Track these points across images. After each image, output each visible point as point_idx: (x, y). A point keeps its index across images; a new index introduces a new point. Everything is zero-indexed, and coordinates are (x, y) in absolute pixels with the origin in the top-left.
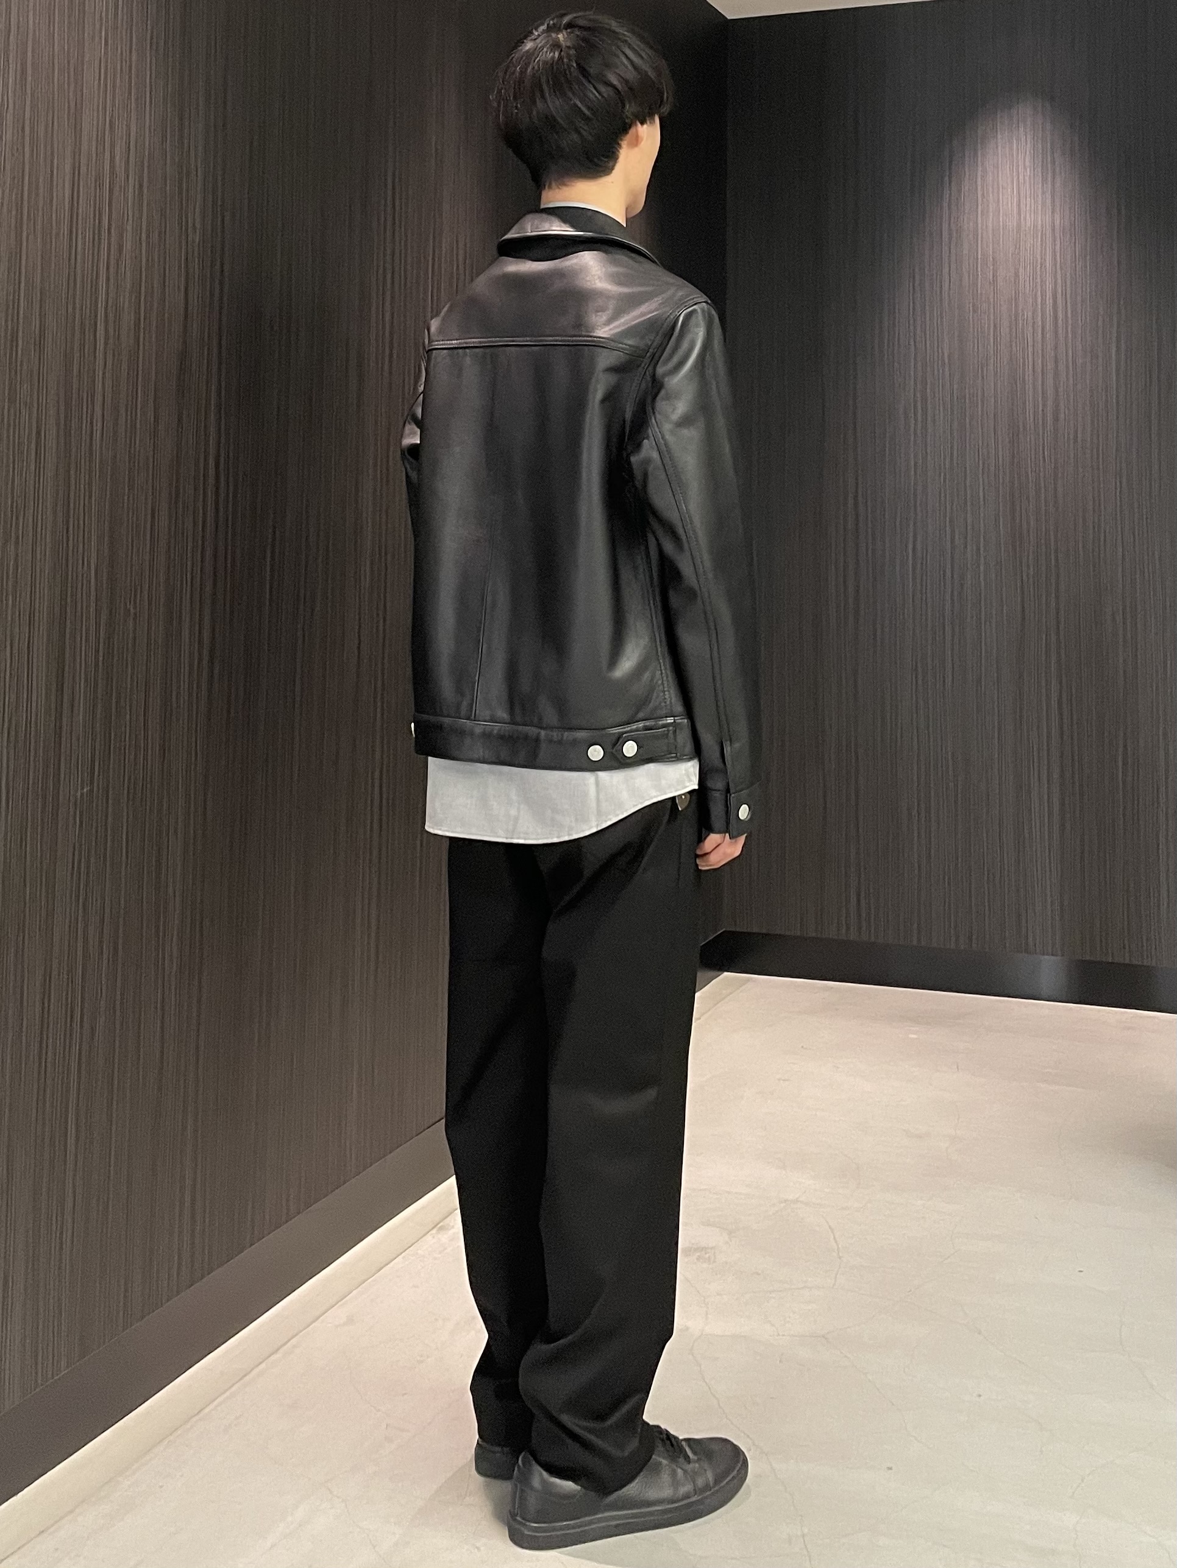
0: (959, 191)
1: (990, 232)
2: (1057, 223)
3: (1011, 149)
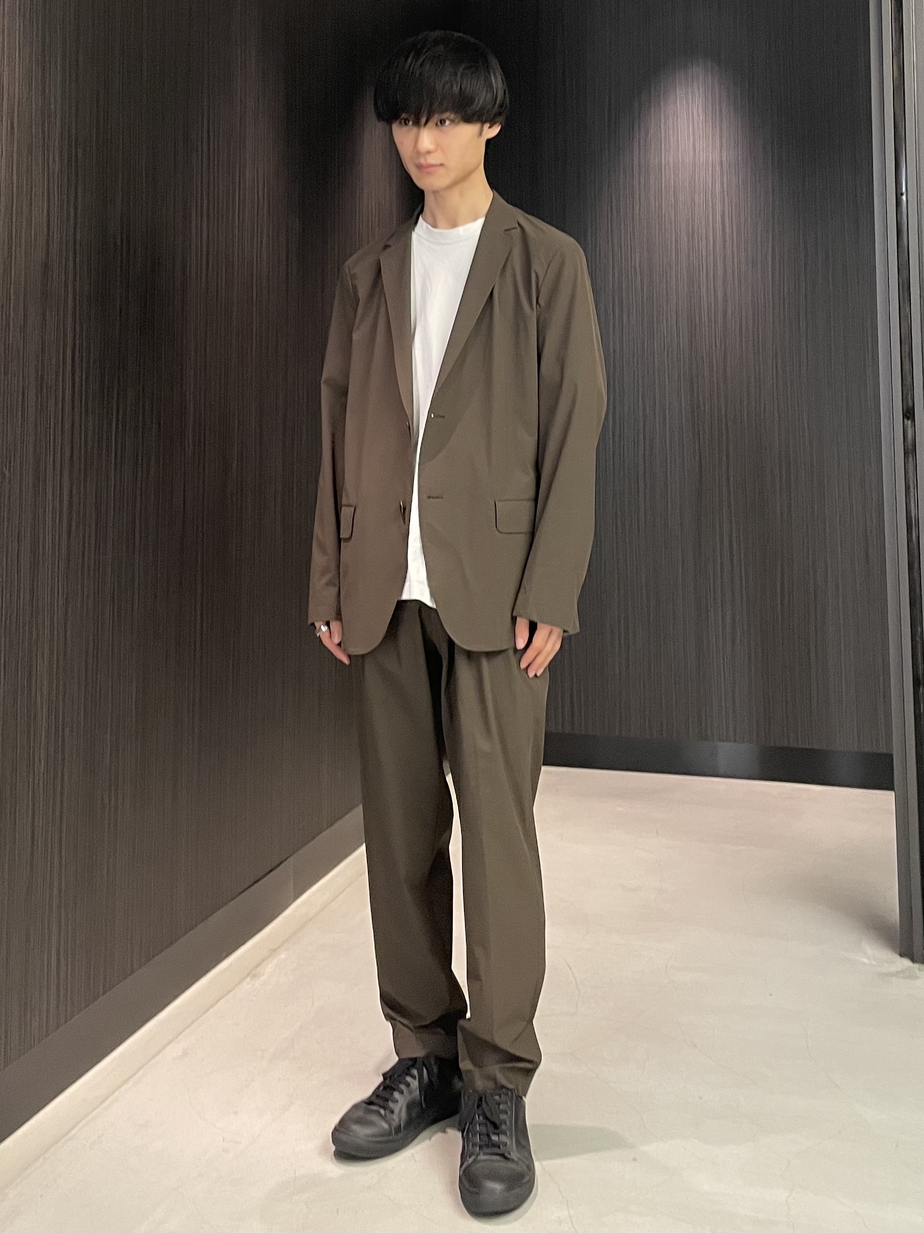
0: (647, 135)
1: (672, 165)
2: (724, 159)
3: (687, 102)
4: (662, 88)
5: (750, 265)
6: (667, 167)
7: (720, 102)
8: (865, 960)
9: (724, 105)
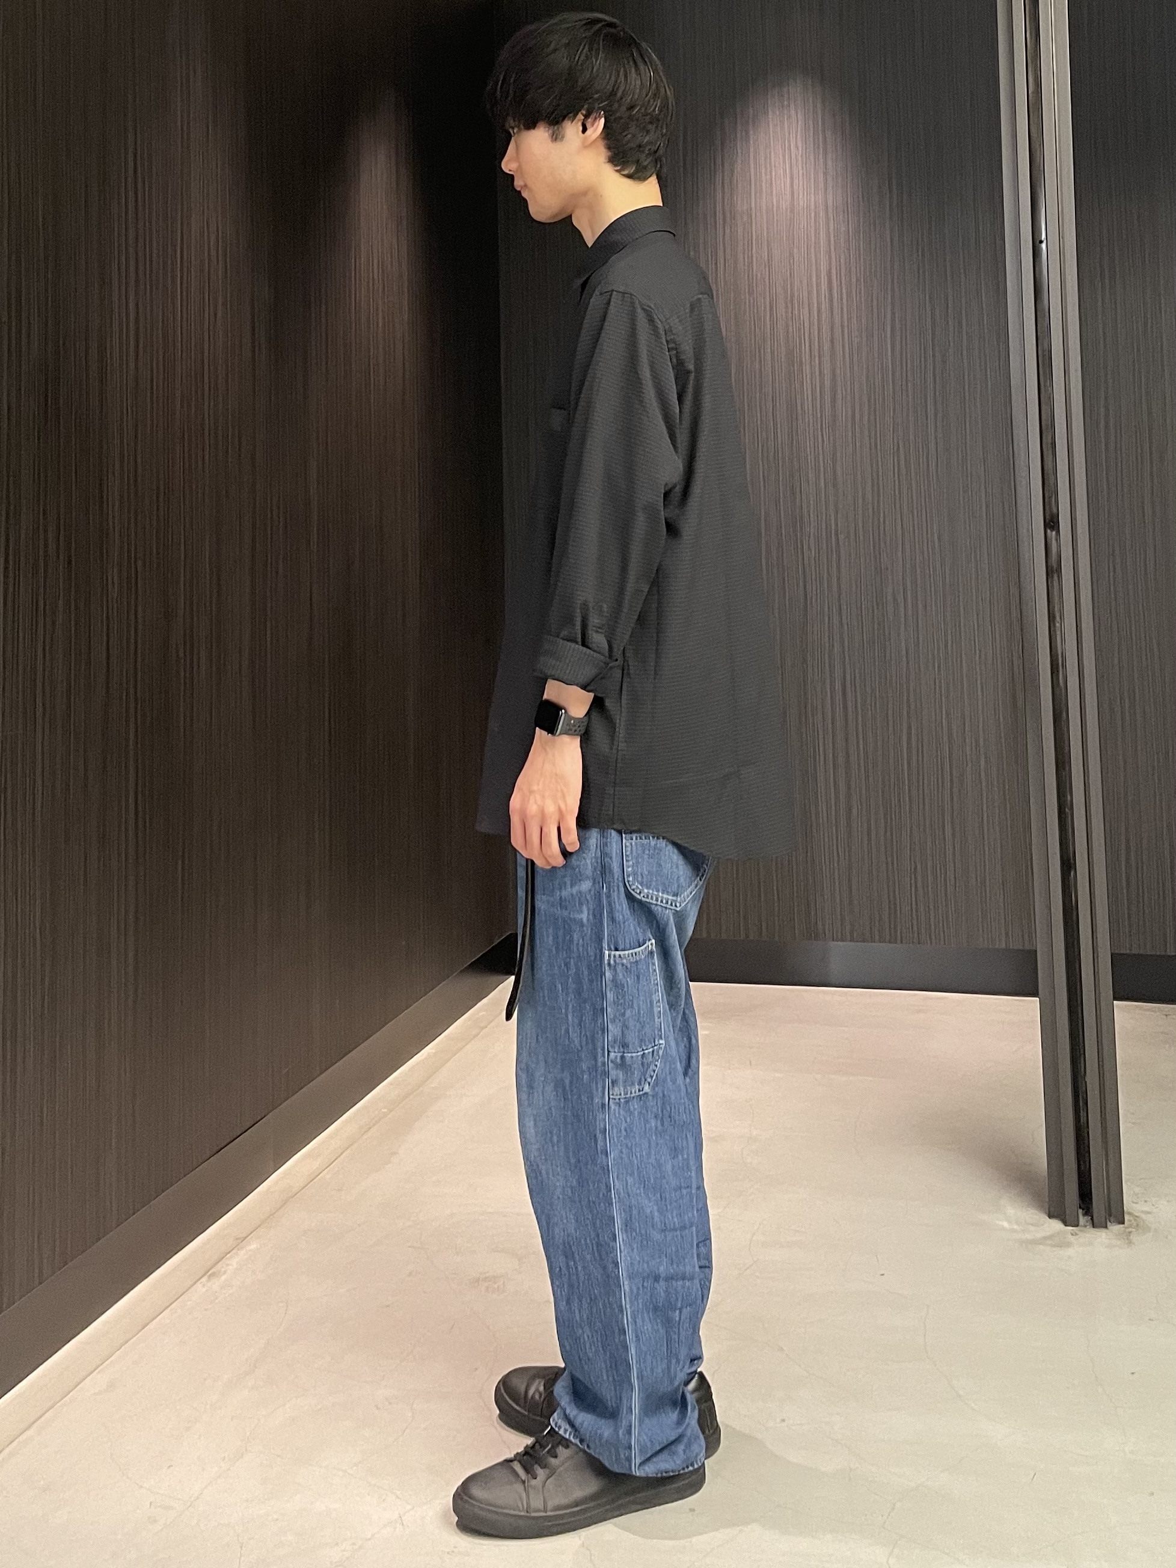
0: (732, 171)
1: (764, 212)
2: (830, 203)
3: (782, 130)
4: (751, 111)
5: (864, 335)
6: (758, 214)
7: (824, 131)
8: (1006, 1224)
9: (829, 134)
